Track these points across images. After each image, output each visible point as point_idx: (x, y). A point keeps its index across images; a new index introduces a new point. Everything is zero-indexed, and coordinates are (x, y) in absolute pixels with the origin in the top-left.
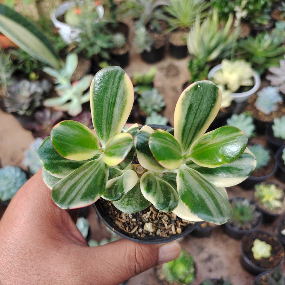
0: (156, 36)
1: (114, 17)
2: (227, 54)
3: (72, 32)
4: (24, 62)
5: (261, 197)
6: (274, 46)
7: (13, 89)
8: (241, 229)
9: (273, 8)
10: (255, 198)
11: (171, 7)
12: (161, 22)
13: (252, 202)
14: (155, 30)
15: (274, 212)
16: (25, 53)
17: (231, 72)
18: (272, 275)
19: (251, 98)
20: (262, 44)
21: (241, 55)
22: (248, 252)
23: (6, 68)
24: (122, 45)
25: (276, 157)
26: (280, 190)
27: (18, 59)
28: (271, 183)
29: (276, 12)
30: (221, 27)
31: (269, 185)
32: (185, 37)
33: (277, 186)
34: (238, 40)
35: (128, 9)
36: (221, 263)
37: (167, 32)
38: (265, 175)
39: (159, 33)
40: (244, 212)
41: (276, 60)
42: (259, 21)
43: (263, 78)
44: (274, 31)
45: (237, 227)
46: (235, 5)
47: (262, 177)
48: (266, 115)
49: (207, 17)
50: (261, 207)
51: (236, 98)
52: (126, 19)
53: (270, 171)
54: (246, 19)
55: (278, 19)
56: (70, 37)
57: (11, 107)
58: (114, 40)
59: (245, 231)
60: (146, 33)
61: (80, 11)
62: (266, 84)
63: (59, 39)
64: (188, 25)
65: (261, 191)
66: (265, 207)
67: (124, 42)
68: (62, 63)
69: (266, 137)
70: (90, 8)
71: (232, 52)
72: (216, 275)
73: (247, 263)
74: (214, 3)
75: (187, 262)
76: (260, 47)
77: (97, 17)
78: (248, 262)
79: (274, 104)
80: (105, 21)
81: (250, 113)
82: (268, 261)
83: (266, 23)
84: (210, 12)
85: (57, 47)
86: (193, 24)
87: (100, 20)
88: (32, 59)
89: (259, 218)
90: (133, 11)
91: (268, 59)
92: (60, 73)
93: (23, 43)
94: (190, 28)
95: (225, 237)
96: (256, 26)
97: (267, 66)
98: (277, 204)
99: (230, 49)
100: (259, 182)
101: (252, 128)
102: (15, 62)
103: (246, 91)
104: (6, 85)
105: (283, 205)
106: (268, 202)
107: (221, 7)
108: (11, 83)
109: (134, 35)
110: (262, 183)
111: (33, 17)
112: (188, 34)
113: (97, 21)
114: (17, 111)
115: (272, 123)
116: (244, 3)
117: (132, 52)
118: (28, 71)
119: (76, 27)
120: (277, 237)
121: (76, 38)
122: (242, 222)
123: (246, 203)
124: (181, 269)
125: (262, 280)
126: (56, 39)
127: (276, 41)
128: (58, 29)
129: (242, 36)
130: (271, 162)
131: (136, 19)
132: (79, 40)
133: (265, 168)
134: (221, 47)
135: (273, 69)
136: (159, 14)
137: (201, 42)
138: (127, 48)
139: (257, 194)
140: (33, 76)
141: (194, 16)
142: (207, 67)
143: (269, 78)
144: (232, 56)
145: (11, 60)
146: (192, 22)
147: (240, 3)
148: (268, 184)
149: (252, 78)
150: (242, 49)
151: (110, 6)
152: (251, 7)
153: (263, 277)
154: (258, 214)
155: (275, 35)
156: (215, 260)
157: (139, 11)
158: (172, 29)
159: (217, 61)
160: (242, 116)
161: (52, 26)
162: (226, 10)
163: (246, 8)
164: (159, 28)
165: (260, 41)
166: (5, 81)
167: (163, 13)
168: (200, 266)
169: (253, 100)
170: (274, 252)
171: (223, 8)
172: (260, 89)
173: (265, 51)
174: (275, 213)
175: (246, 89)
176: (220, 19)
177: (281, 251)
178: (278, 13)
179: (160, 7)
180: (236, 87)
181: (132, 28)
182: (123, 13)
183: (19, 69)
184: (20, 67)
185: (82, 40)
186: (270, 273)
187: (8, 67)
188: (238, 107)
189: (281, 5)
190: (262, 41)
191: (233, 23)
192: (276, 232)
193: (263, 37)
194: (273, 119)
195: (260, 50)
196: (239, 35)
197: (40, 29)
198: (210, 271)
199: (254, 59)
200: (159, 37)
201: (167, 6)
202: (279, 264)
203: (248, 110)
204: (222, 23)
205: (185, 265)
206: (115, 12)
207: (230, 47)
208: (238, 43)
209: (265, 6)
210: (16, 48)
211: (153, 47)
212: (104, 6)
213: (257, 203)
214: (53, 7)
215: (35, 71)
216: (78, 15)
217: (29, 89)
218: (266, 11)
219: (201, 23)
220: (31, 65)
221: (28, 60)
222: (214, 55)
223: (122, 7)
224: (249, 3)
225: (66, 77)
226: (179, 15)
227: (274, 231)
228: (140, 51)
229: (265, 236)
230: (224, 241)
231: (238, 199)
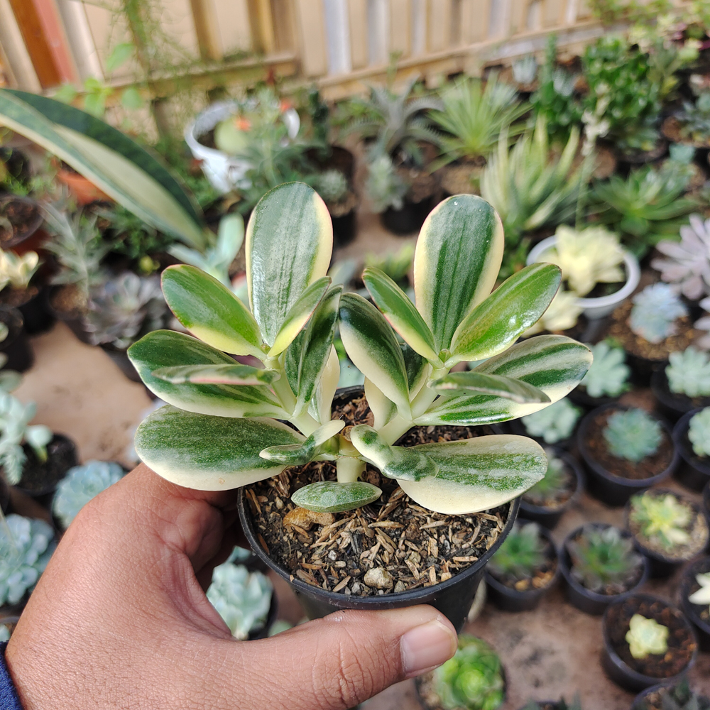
0: (414, 175)
1: (322, 135)
2: (567, 215)
3: (231, 168)
4: (126, 235)
5: (645, 523)
6: (667, 197)
7: (104, 293)
8: (602, 592)
9: (664, 115)
10: (630, 524)
11: (445, 113)
12: (423, 146)
13: (625, 535)
14: (411, 163)
15: (673, 554)
16: (128, 214)
17: (576, 254)
18: (672, 693)
19: (621, 308)
20: (641, 192)
21: (598, 215)
22: (619, 643)
23: (87, 248)
24: (339, 195)
25: (675, 435)
26: (686, 506)
27: (113, 227)
28: (666, 493)
29: (670, 123)
30: (552, 157)
31: (661, 497)
32: (476, 178)
33: (679, 499)
34: (591, 184)
35: (351, 118)
36: (560, 666)
37: (438, 166)
38: (651, 475)
39: (421, 168)
40: (609, 554)
41: (672, 226)
42: (634, 143)
43: (645, 264)
44: (668, 165)
45: (594, 589)
46: (584, 109)
47: (645, 480)
48: (653, 346)
49: (523, 134)
50: (644, 543)
51: (587, 309)
52: (348, 139)
53: (662, 466)
54: (608, 138)
55: (676, 138)
56: (227, 178)
57: (98, 333)
58: (323, 185)
59: (610, 596)
60: (392, 169)
61: (249, 124)
62: (650, 278)
63: (202, 183)
64: (482, 152)
65: (645, 509)
66: (653, 543)
67: (344, 189)
68: (211, 237)
69: (654, 392)
70: (270, 117)
71: (578, 210)
72: (550, 694)
73: (616, 668)
74: (538, 105)
75: (486, 666)
76: (637, 200)
77: (286, 135)
78: (619, 663)
79: (670, 321)
80: (303, 143)
81: (617, 341)
82: (661, 662)
83: (649, 147)
84: (529, 125)
85: (198, 200)
86: (494, 150)
87: (291, 142)
88: (143, 227)
89: (642, 567)
90: (364, 122)
91: (656, 225)
92: (205, 257)
93: (125, 193)
94: (486, 157)
95: (568, 609)
96: (629, 153)
97: (653, 238)
98: (680, 537)
99: (574, 204)
100: (639, 490)
101: (623, 372)
102: (108, 234)
103: (609, 294)
104: (87, 284)
105: (692, 539)
106: (659, 533)
107: (552, 113)
108: (97, 280)
109: (366, 173)
110: (647, 492)
111: (146, 135)
112: (482, 170)
113: (285, 145)
114: (113, 342)
115: (666, 363)
116: (602, 105)
117: (361, 211)
118: (135, 253)
119: (241, 157)
120: (681, 608)
121: (239, 181)
122: (604, 578)
123: (612, 535)
124: (474, 682)
125: (650, 703)
126: (196, 183)
127: (672, 185)
128: (201, 162)
129: (599, 175)
130: (665, 447)
131: (369, 140)
132: (246, 185)
133: (652, 459)
134: (554, 199)
135: (665, 246)
136: (418, 129)
137: (512, 188)
138: (352, 202)
139: (635, 516)
140: (147, 263)
141: (495, 133)
142: (525, 243)
143: (657, 264)
144: (577, 218)
145: (97, 230)
146: (492, 146)
147: (594, 105)
148: (659, 493)
149: (622, 266)
150: (599, 203)
151: (312, 111)
152: (617, 114)
153: (652, 697)
154: (639, 560)
155: (670, 174)
156: (547, 661)
157: (377, 122)
158: (448, 161)
159: (547, 230)
160: (602, 347)
161: (188, 154)
162: (564, 120)
163: (606, 115)
164: (420, 159)
165: (637, 187)
166: (85, 275)
167: (428, 127)
168: (513, 673)
169: (624, 313)
170: (672, 641)
171: (557, 116)
172: (639, 289)
173: (649, 207)
174: (673, 556)
175: (610, 290)
176: (550, 138)
177: (689, 640)
178: (674, 124)
179: (421, 113)
180: (586, 285)
181: (361, 159)
182: (341, 125)
183: (117, 250)
184: (118, 245)
185: (254, 185)
186: (664, 687)
187: (93, 246)
188: (594, 326)
189: (682, 109)
190: (643, 186)
191: (580, 147)
192: (678, 597)
193: (644, 177)
194: (668, 353)
195: (638, 206)
196: (593, 173)
197: (160, 163)
198: (537, 684)
199: (626, 225)
200: (419, 176)
201: (436, 111)
202: (685, 666)
203: (614, 334)
204: (556, 147)
205: (483, 673)
206: (323, 125)
207: (573, 199)
208: (590, 191)
209: (646, 111)
210: (108, 204)
211: (407, 200)
212: (301, 112)
213: (636, 536)
214: (189, 115)
215: (151, 253)
216: (244, 131)
217: (139, 294)
218: (650, 120)
219: (511, 148)
220: (141, 240)
221: (136, 229)
222: (540, 217)
223: (340, 114)
224: (612, 105)
225: (218, 267)
226: (463, 131)
227: (672, 595)
228: (378, 208)
229: (654, 607)
230: (566, 619)
231: (596, 527)
